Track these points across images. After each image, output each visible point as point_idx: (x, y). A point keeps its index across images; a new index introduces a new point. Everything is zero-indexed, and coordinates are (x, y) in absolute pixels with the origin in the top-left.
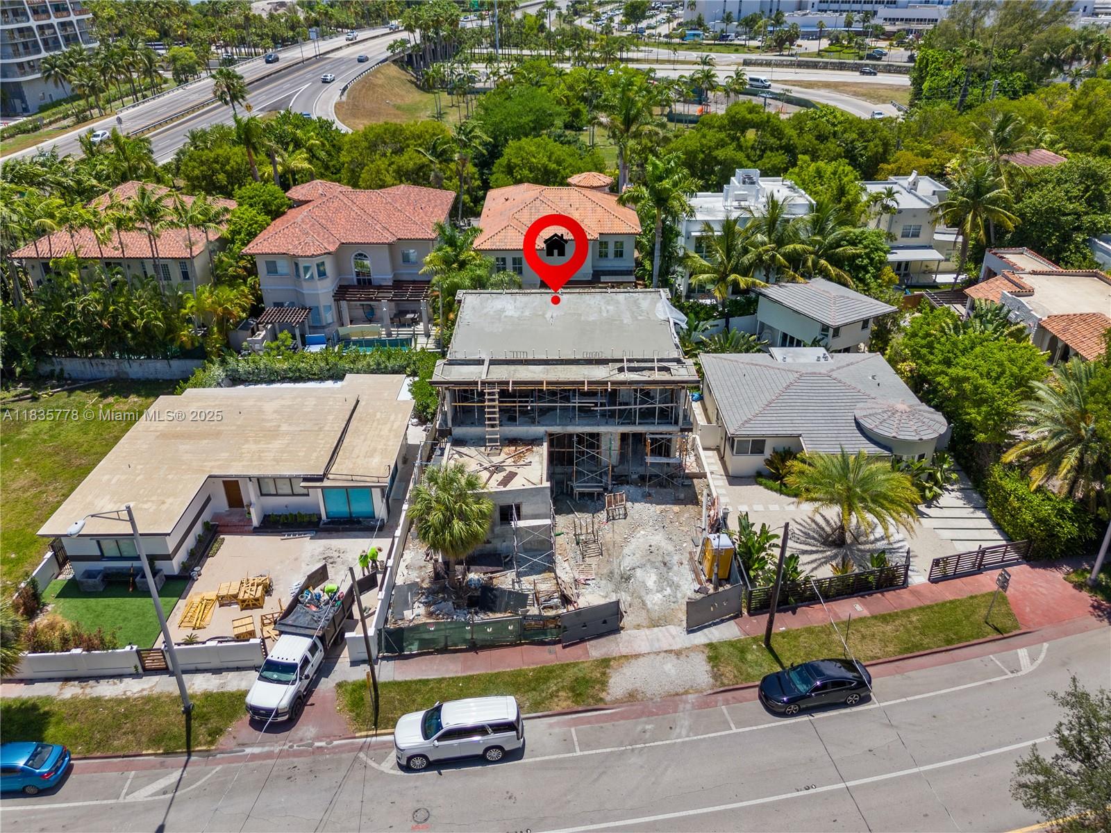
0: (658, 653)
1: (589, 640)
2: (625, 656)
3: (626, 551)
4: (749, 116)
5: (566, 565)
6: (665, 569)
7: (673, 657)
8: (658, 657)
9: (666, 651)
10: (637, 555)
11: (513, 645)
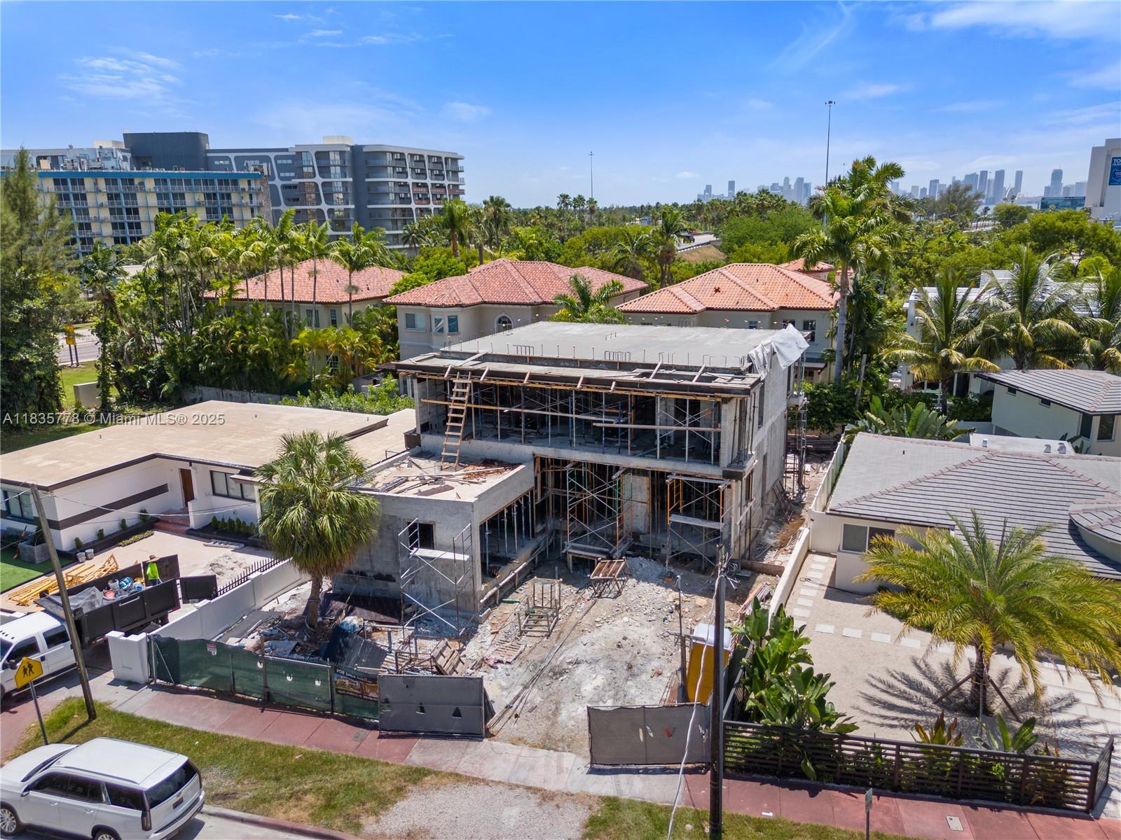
0: (512, 787)
1: (425, 737)
2: (457, 775)
3: (585, 639)
4: (1059, 224)
5: (489, 639)
6: (626, 674)
7: (535, 799)
8: (511, 793)
9: (529, 788)
10: (596, 647)
11: (320, 714)
